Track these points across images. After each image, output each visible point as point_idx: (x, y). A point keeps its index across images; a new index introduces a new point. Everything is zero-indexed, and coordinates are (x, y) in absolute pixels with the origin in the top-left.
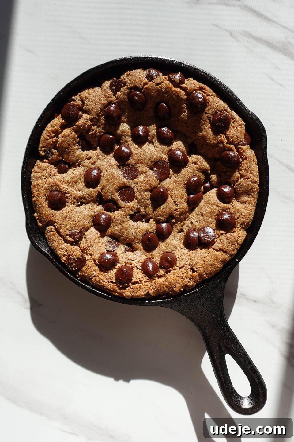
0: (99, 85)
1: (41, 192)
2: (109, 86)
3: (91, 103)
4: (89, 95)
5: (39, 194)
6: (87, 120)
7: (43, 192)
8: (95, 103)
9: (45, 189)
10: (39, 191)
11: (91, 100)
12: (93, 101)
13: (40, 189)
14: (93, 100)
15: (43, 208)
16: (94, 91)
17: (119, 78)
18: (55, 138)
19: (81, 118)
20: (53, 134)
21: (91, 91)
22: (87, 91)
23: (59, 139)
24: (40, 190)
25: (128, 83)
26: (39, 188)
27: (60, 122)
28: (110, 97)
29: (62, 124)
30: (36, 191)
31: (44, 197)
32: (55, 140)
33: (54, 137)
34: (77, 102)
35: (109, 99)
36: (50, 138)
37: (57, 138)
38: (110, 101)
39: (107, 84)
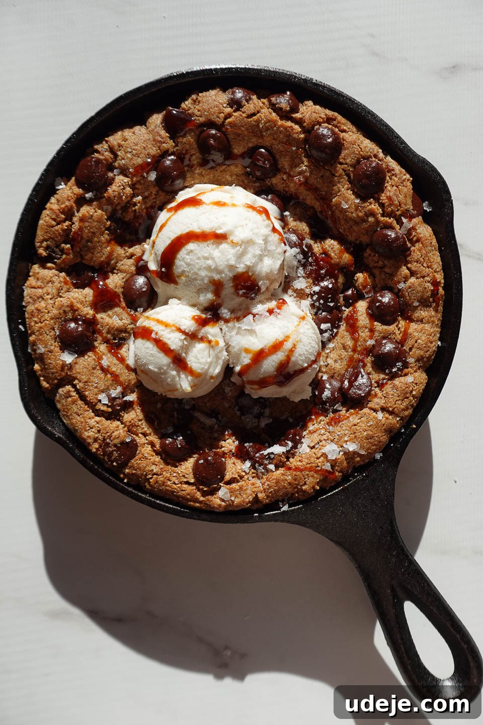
0: (143, 122)
1: (46, 324)
2: (162, 123)
3: (129, 155)
4: (125, 140)
5: (41, 328)
6: (123, 186)
7: (49, 324)
8: (136, 154)
9: (52, 319)
10: (41, 323)
11: (130, 150)
13: (43, 319)
14: (134, 150)
15: (50, 354)
16: (134, 133)
17: (178, 106)
18: (67, 223)
19: (113, 183)
20: (63, 216)
21: (127, 133)
22: (120, 133)
23: (73, 223)
24: (44, 321)
25: (196, 116)
26: (41, 317)
27: (75, 192)
28: (164, 143)
29: (79, 197)
30: (36, 323)
31: (51, 334)
32: (66, 226)
33: (65, 222)
34: (103, 155)
35: (163, 147)
36: (58, 224)
37: (70, 223)
38: (165, 150)
39: (156, 119)
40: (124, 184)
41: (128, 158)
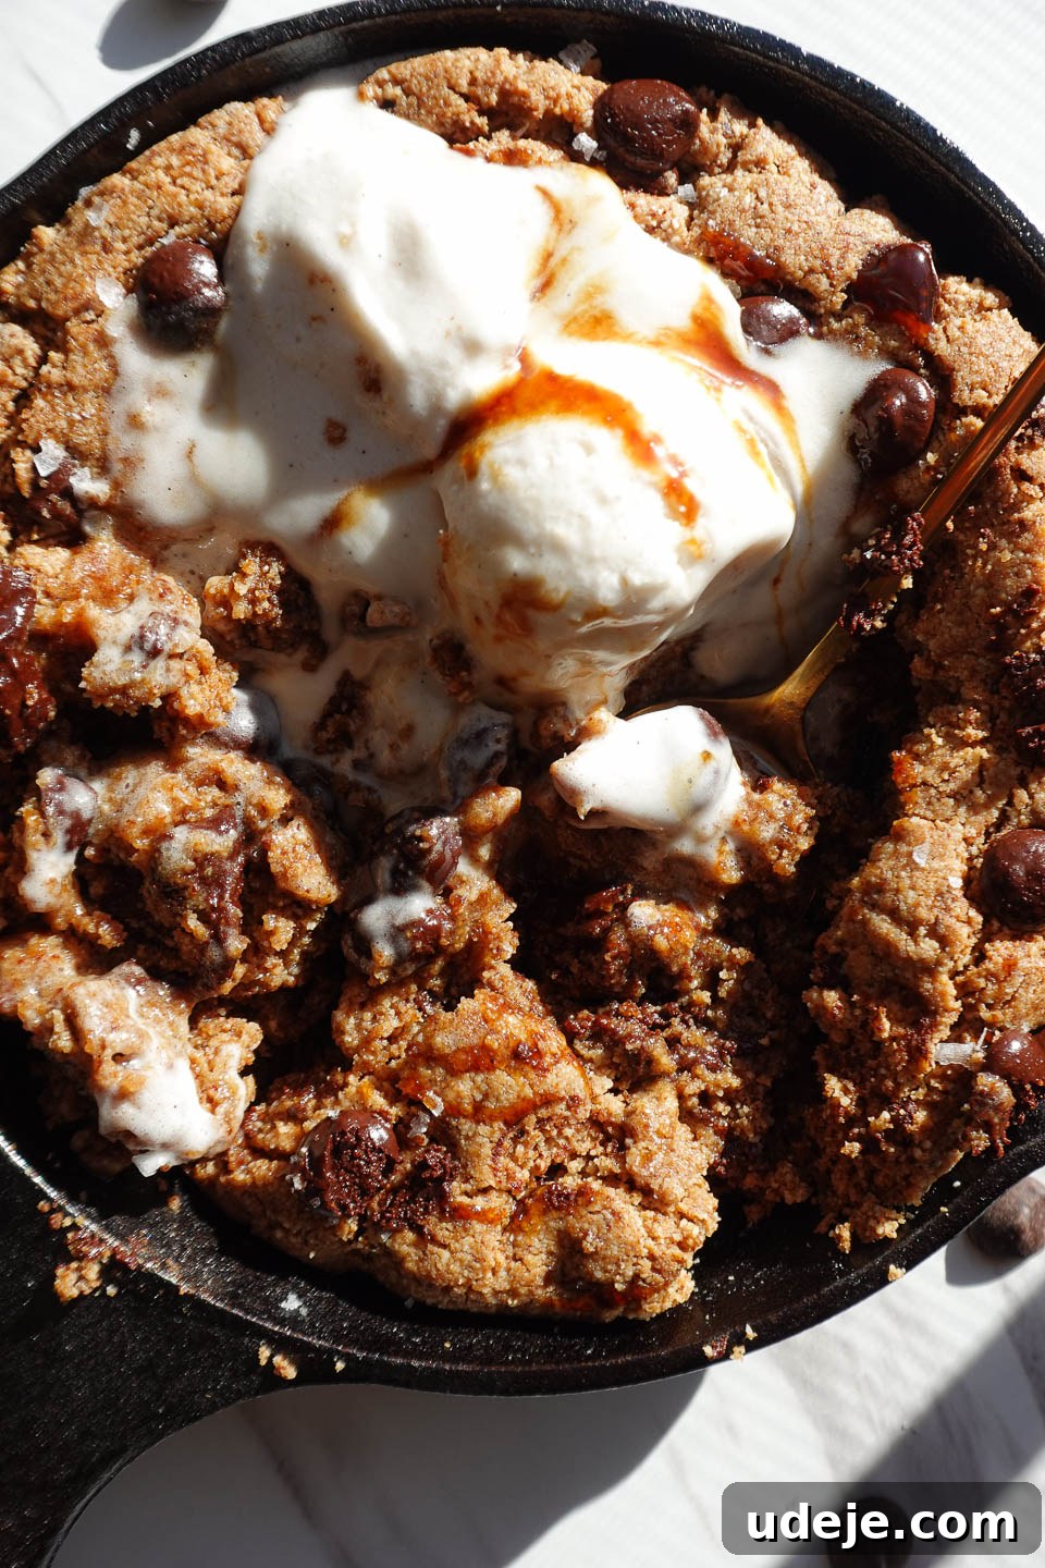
0: (852, 198)
1: (175, 196)
2: (878, 246)
3: (749, 200)
4: (782, 170)
5: (159, 187)
6: (659, 226)
7: (180, 205)
8: (762, 217)
9: (201, 207)
10: (174, 183)
11: (763, 193)
12: (766, 206)
13: (185, 181)
14: (771, 205)
15: (98, 248)
16: (813, 186)
17: (944, 273)
18: (482, 122)
19: (652, 194)
20: (494, 99)
21: (801, 166)
22: (791, 150)
23: (489, 138)
24: (183, 187)
25: (945, 329)
26: (190, 175)
27: (575, 101)
28: (828, 277)
29: (570, 120)
30: (168, 168)
31: (156, 223)
32: (472, 122)
33: (481, 113)
34: (713, 131)
35: (819, 280)
36: (467, 98)
37: (486, 128)
38: (811, 289)
39: (876, 229)
40: (664, 225)
41: (740, 199)
